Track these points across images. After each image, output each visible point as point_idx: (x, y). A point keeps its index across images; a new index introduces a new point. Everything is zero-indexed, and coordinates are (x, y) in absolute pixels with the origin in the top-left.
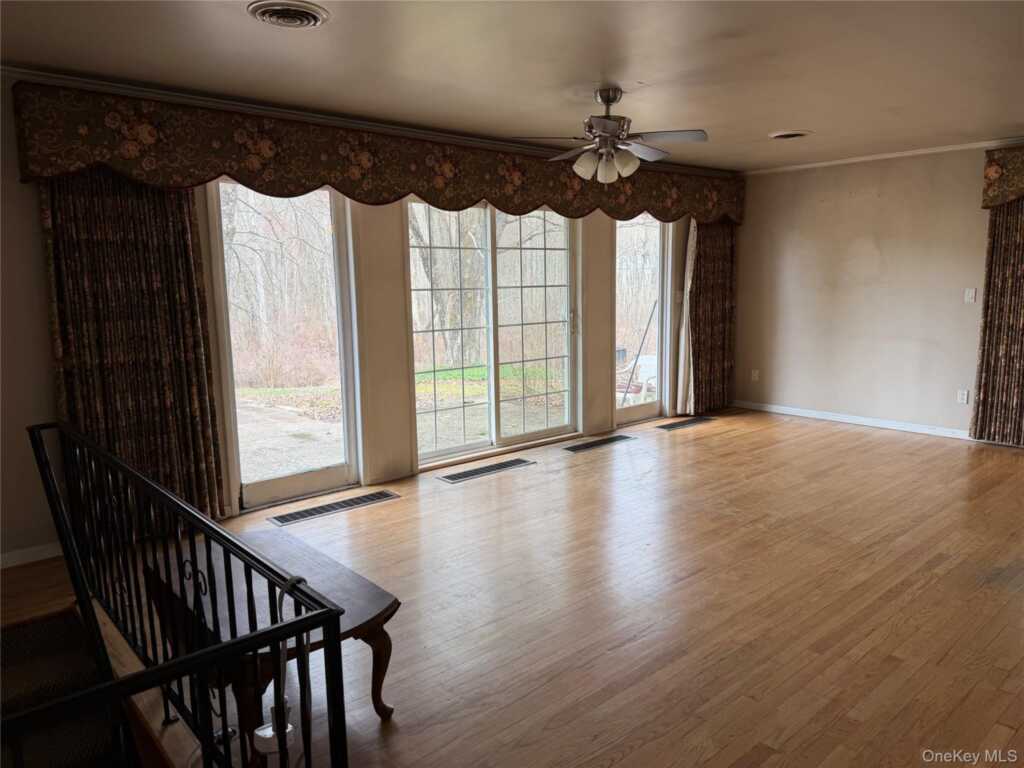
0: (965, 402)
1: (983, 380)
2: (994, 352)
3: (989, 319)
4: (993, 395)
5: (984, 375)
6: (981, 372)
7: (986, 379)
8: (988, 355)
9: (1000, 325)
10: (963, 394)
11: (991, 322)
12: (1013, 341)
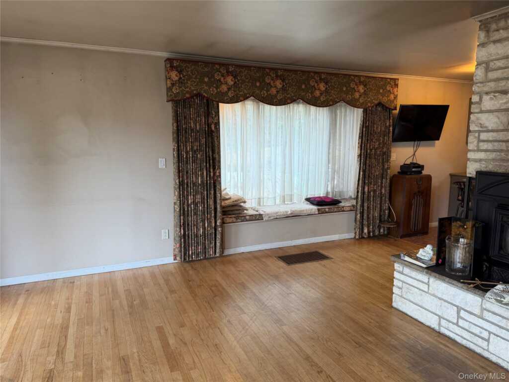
0: (167, 237)
1: (182, 221)
2: (186, 201)
3: (181, 179)
4: (188, 230)
5: (182, 217)
6: (180, 216)
7: (183, 220)
8: (183, 205)
9: (188, 182)
10: (165, 233)
11: (182, 181)
12: (197, 193)
